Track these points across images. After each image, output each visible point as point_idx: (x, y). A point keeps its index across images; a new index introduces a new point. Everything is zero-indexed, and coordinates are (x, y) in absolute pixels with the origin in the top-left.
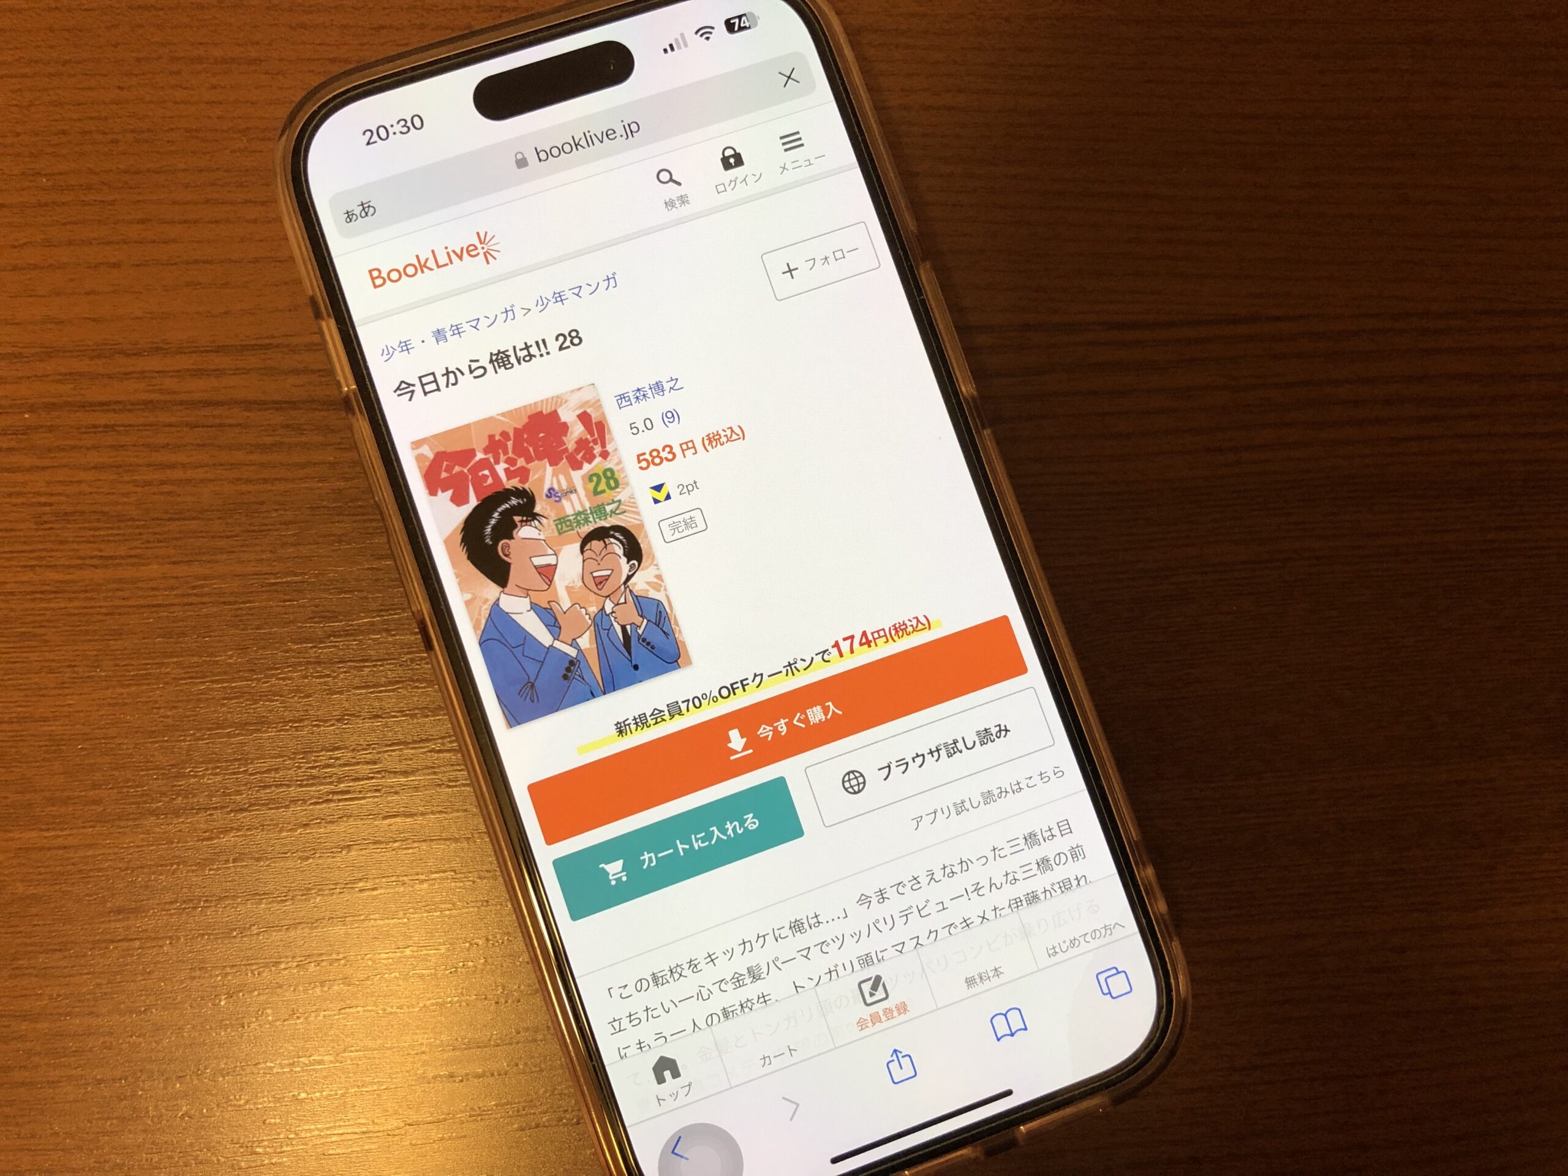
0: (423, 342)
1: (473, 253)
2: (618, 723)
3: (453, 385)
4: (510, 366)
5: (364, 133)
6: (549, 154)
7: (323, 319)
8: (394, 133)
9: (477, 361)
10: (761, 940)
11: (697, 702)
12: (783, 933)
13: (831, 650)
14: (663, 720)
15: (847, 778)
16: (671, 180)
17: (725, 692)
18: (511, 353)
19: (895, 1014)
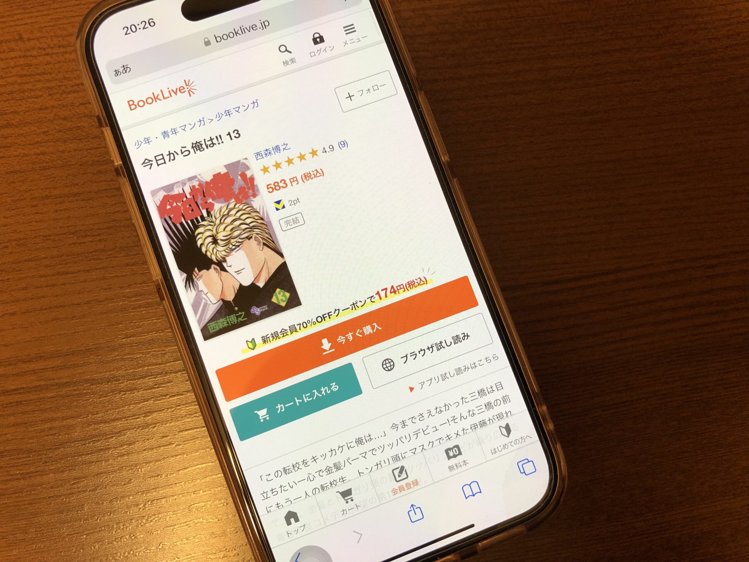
0: (157, 138)
1: (182, 91)
2: (263, 337)
3: (172, 160)
4: (202, 149)
5: (124, 29)
6: (222, 38)
7: (104, 127)
8: (140, 29)
9: (185, 147)
10: (341, 449)
11: (305, 325)
12: (353, 445)
13: (375, 296)
14: (287, 335)
15: (384, 363)
16: (286, 50)
17: (319, 319)
18: (203, 143)
19: (412, 486)
